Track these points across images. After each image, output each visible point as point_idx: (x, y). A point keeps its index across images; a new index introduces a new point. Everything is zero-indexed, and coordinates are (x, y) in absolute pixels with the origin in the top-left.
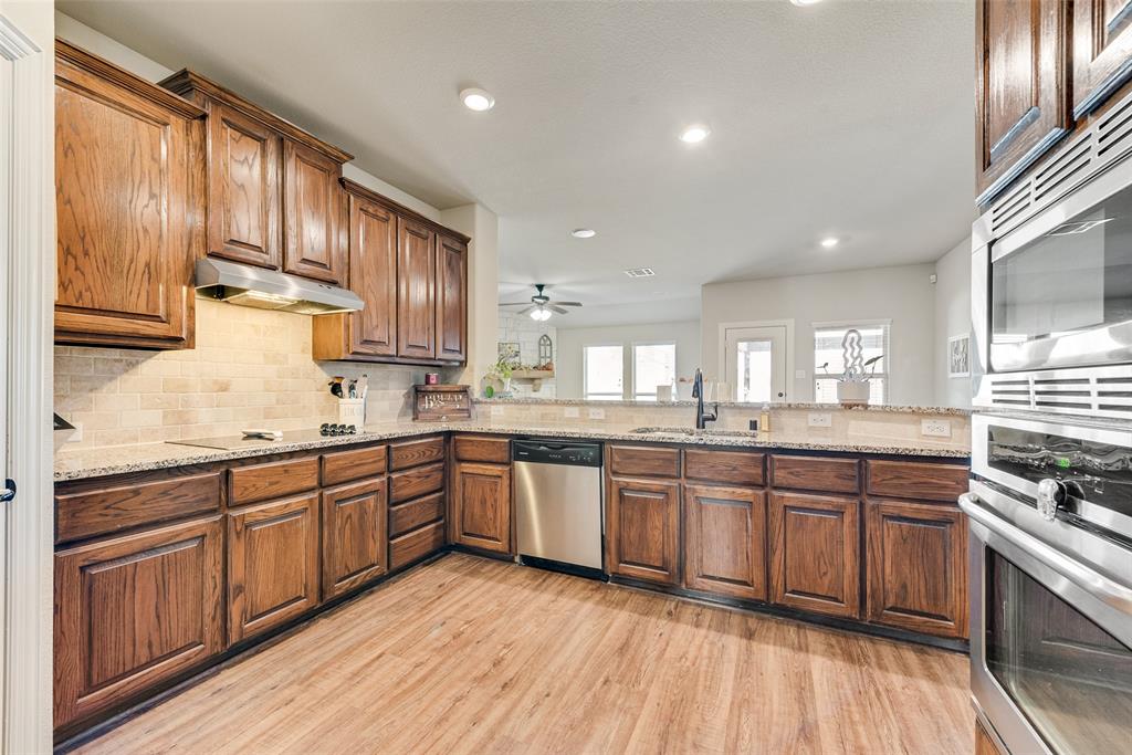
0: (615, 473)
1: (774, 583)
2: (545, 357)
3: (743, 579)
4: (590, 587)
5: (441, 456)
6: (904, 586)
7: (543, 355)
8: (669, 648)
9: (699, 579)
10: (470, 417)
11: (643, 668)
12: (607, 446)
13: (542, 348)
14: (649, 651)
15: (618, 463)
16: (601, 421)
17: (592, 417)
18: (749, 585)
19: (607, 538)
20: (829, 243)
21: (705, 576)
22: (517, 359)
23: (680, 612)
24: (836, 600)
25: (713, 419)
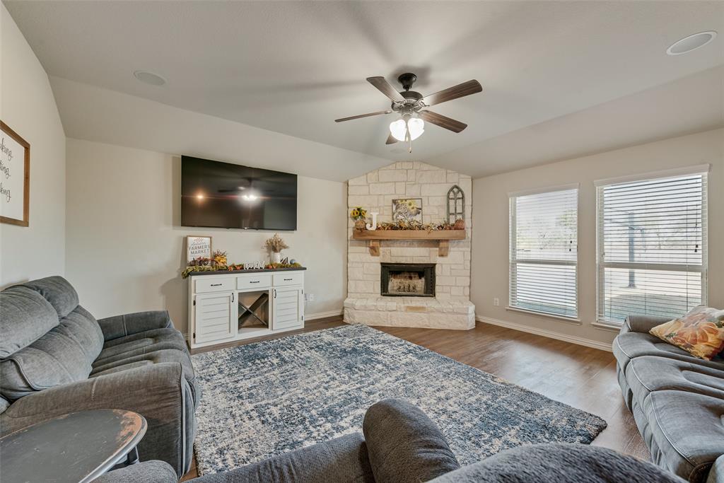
2: (455, 214)
7: (452, 210)
13: (452, 202)
22: (418, 218)
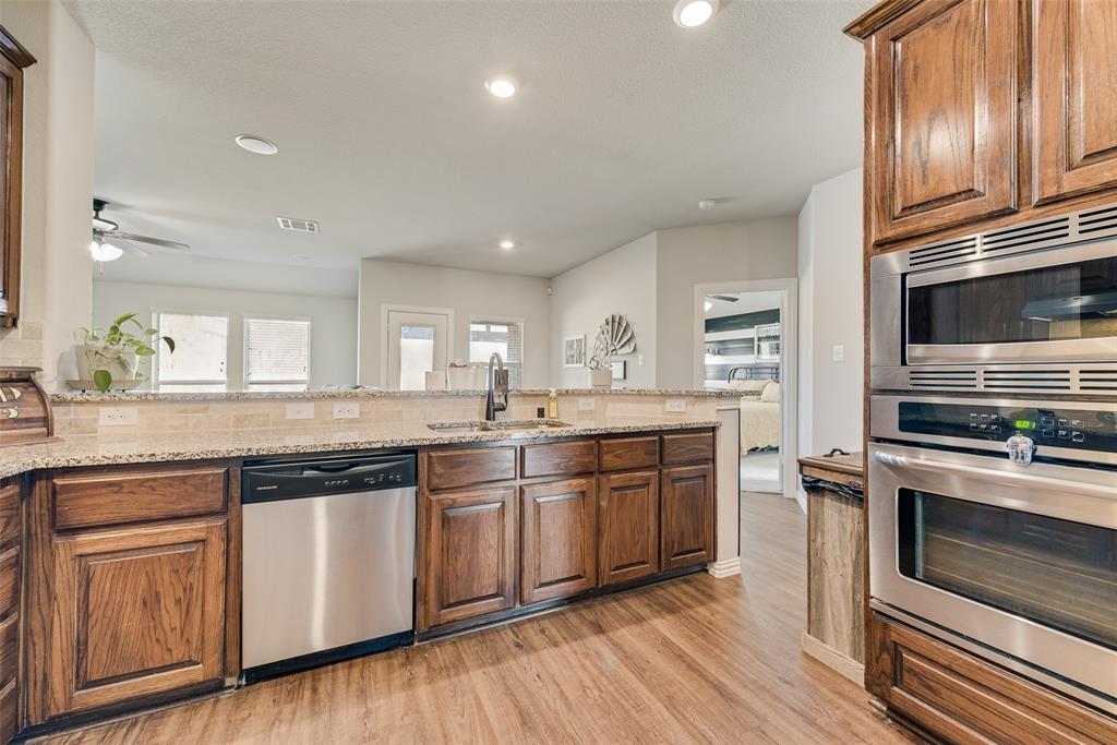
0: (434, 490)
1: (602, 566)
3: (576, 573)
4: (396, 662)
5: (11, 532)
6: (682, 534)
8: (562, 687)
9: (536, 591)
10: (50, 433)
11: (569, 729)
12: (423, 456)
14: (551, 703)
15: (440, 476)
16: (352, 421)
17: (337, 415)
18: (582, 577)
19: (422, 581)
20: (507, 245)
21: (542, 585)
23: (525, 638)
24: (644, 563)
25: (503, 409)
